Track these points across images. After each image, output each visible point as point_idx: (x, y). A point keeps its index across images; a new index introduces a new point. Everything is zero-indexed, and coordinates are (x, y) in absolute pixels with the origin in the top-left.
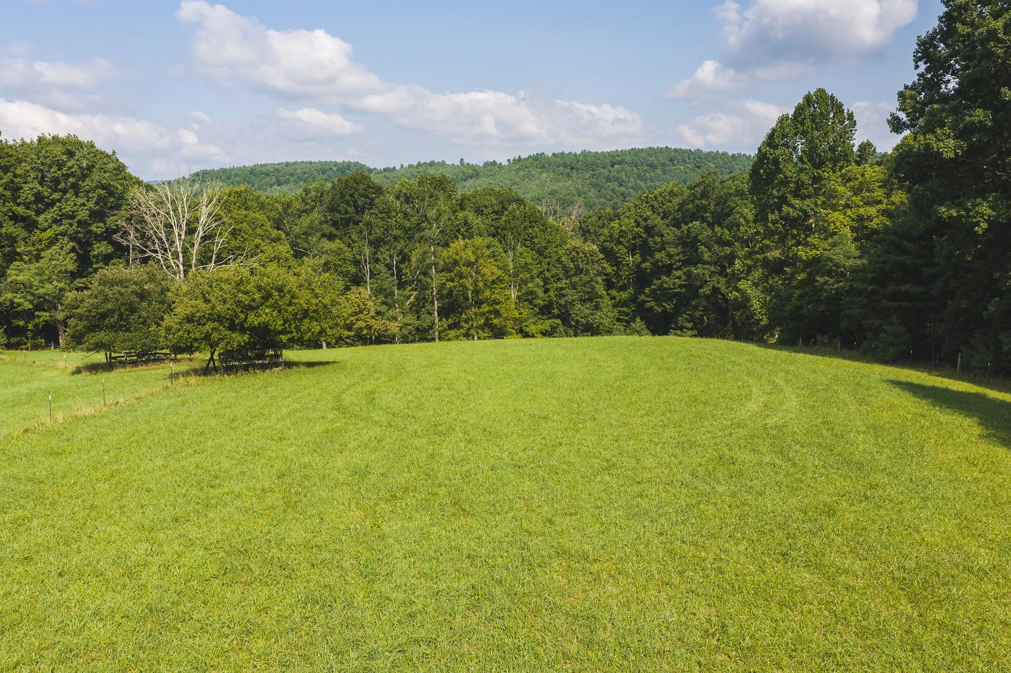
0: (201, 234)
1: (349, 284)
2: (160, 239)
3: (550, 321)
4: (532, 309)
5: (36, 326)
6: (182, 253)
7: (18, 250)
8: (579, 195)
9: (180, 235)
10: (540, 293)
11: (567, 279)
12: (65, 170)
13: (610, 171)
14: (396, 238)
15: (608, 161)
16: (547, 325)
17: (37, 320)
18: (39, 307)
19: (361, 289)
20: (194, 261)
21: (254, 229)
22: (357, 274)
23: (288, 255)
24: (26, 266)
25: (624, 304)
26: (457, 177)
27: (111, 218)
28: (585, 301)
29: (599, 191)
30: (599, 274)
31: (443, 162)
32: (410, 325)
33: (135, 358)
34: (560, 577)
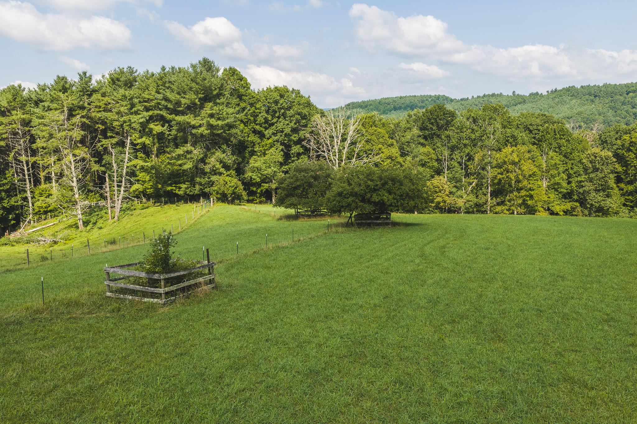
0: (349, 142)
1: (433, 173)
2: (327, 145)
3: (571, 203)
4: (558, 195)
5: (262, 191)
6: (338, 153)
7: (255, 150)
8: (600, 115)
9: (337, 143)
10: (564, 184)
11: (586, 175)
12: (279, 106)
13: (625, 98)
14: (465, 145)
15: (625, 90)
16: (568, 206)
17: (262, 188)
18: (263, 181)
19: (441, 177)
20: (344, 158)
21: (378, 139)
22: (439, 168)
23: (397, 155)
24: (259, 159)
25: (630, 193)
26: (510, 103)
27: (301, 132)
28: (599, 191)
29: (615, 112)
30: (612, 172)
31: (501, 93)
32: (471, 201)
33: (310, 213)
34: (565, 396)
